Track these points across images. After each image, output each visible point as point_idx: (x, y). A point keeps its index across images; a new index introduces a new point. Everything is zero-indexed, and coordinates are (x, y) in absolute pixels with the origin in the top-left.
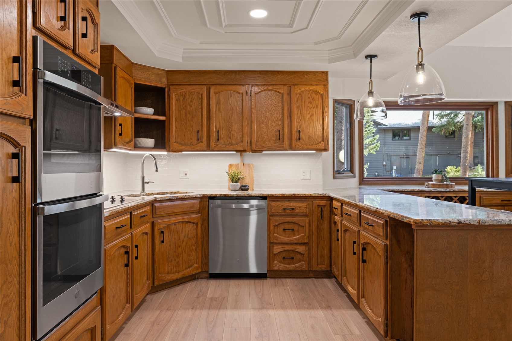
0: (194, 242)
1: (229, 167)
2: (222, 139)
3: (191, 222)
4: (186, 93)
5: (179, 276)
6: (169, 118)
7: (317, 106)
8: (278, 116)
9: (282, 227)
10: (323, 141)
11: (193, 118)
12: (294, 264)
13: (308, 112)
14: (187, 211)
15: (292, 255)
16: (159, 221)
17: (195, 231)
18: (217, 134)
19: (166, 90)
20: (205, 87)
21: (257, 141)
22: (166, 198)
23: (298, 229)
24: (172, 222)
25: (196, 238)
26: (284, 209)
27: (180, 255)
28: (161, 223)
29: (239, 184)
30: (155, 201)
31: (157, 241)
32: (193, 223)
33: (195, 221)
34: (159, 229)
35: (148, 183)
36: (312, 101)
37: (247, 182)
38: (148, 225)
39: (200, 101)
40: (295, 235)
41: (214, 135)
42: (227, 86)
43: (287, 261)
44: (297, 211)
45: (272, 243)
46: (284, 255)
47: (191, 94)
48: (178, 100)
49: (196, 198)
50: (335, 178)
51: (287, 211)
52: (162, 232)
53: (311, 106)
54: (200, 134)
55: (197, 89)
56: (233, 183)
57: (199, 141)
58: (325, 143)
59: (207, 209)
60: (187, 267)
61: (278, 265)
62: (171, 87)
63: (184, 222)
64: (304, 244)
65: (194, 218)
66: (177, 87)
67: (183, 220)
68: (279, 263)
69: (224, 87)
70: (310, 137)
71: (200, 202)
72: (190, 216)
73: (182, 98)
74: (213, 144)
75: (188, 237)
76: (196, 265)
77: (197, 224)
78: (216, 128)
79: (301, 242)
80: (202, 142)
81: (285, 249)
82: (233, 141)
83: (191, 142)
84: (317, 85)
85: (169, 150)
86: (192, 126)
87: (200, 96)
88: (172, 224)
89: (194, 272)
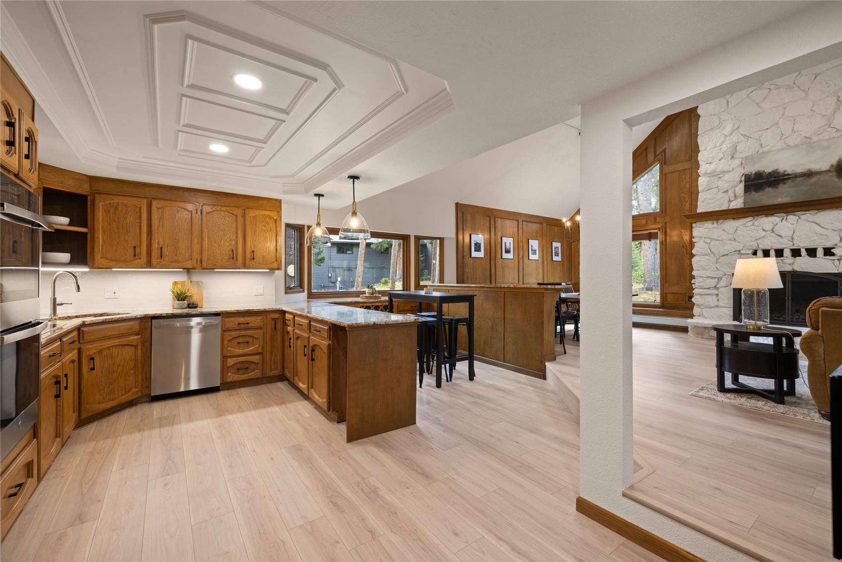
0: (132, 366)
1: (173, 285)
2: (166, 256)
3: (128, 345)
4: (118, 205)
5: (114, 403)
6: (93, 231)
7: (271, 230)
8: (231, 237)
9: (236, 341)
10: (276, 261)
11: (127, 232)
12: (248, 373)
13: (262, 234)
14: (124, 333)
15: (246, 365)
16: (88, 347)
17: (134, 353)
18: (160, 251)
19: (89, 198)
20: (145, 201)
21: (208, 259)
22: (97, 322)
23: (253, 341)
24: (104, 347)
25: (135, 361)
26: (239, 324)
27: (115, 381)
28: (91, 349)
29: (186, 302)
30: (84, 324)
31: (85, 369)
32: (132, 345)
33: (134, 343)
34: (88, 356)
35: (62, 304)
36: (266, 225)
37: (195, 299)
38: (76, 352)
39: (138, 214)
40: (249, 347)
41: (156, 252)
42: (173, 202)
43: (241, 371)
44: (251, 325)
45: (226, 356)
46: (238, 366)
47: (126, 205)
48: (106, 211)
49: (135, 319)
50: (286, 293)
51: (242, 326)
52: (92, 359)
53: (265, 229)
54: (137, 250)
55: (134, 201)
56: (178, 301)
57: (137, 257)
58: (278, 263)
59: (149, 330)
60: (124, 393)
61: (231, 377)
62: (97, 196)
63: (120, 345)
64: (258, 354)
65: (133, 340)
66: (106, 196)
67: (120, 344)
68: (233, 375)
69: (169, 202)
70: (263, 257)
71: (141, 322)
72: (128, 339)
73: (112, 210)
74: (154, 261)
75: (125, 361)
76: (134, 390)
77: (136, 347)
78: (158, 244)
79: (255, 352)
80: (140, 258)
81: (239, 361)
82: (180, 259)
83: (125, 259)
84: (271, 211)
85: (92, 267)
86: (127, 241)
87: (138, 209)
88: (105, 349)
89: (133, 397)
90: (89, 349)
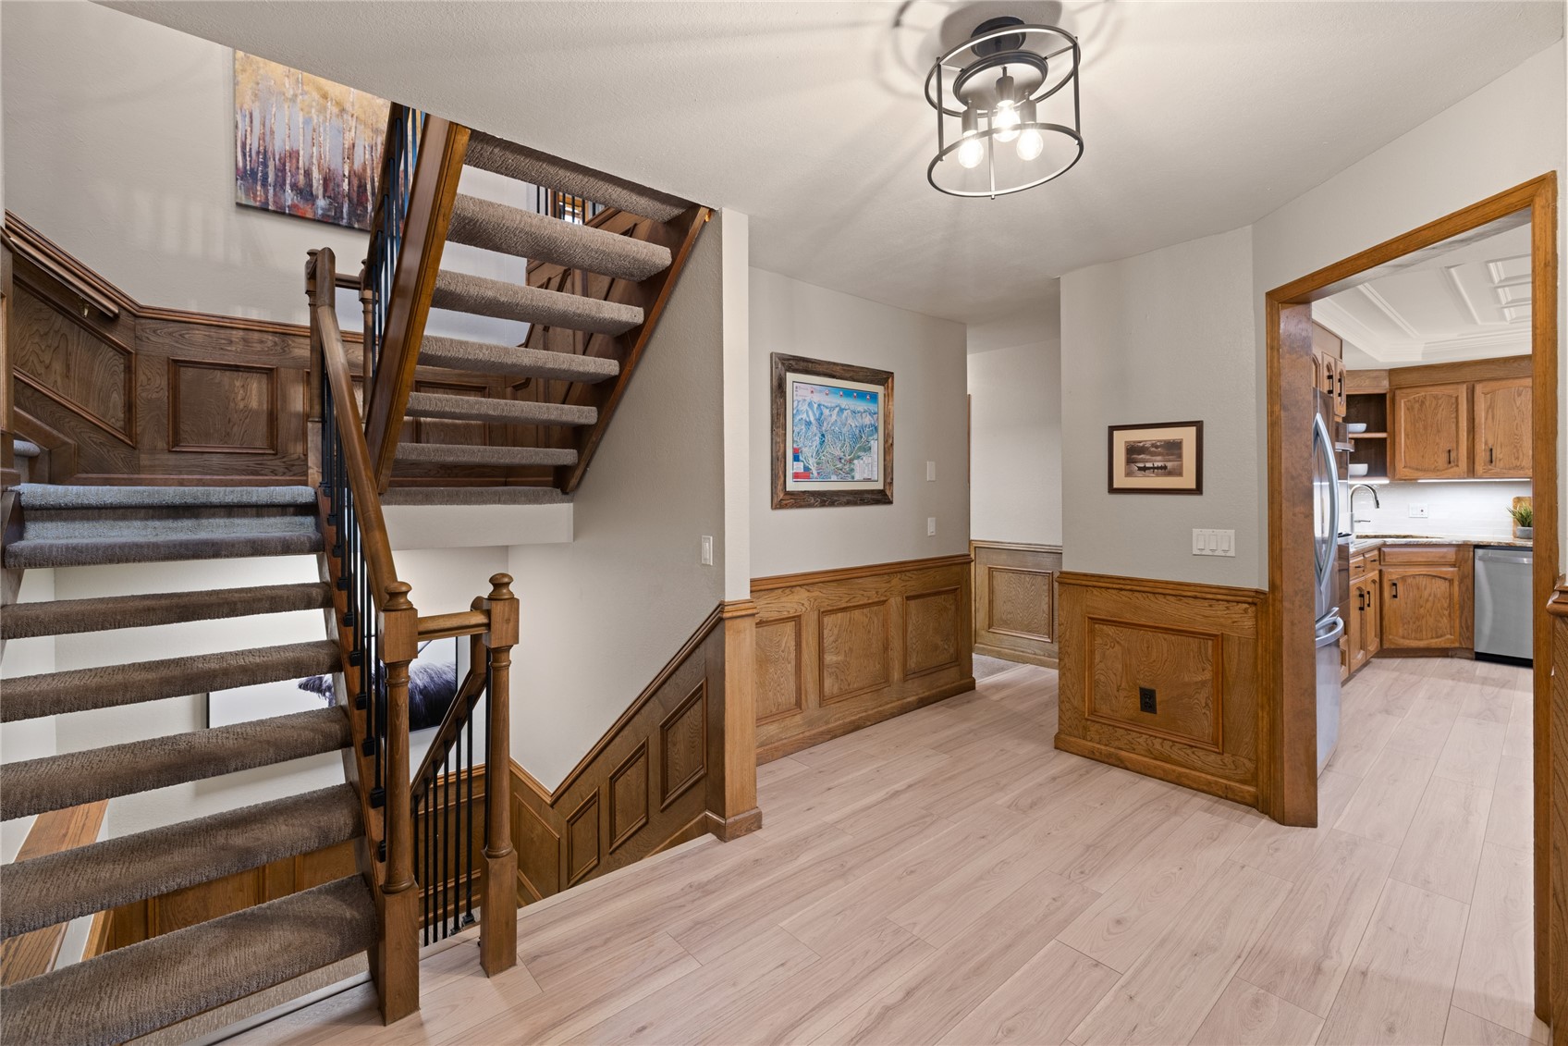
0: (1446, 605)
1: (1513, 502)
2: (1500, 460)
3: (1440, 577)
4: (1425, 398)
5: (1422, 644)
6: (1393, 435)
11: (1438, 431)
14: (1436, 562)
16: (1390, 570)
17: (1448, 590)
18: (1488, 453)
19: (1388, 396)
20: (1465, 386)
22: (1400, 543)
24: (1410, 573)
25: (1450, 600)
27: (1423, 618)
28: (1393, 573)
30: (1385, 545)
31: (1387, 595)
32: (1445, 579)
33: (1448, 576)
34: (1389, 580)
35: (1359, 521)
38: (1377, 572)
39: (1454, 406)
41: (1481, 455)
42: (1511, 381)
47: (1436, 397)
48: (1409, 409)
49: (1450, 545)
52: (1395, 584)
54: (1453, 455)
55: (1449, 390)
56: (1523, 526)
57: (1452, 464)
59: (1470, 562)
60: (1434, 636)
62: (1398, 392)
63: (1429, 576)
65: (1447, 572)
66: (1409, 391)
67: (1429, 573)
69: (1504, 382)
71: (1458, 551)
72: (1438, 569)
73: (1417, 406)
74: (1479, 468)
75: (1435, 596)
76: (1449, 636)
77: (1451, 581)
78: (1486, 444)
80: (1457, 466)
82: (1523, 464)
83: (1436, 467)
85: (1393, 478)
86: (1437, 444)
87: (1454, 400)
88: (1409, 576)
89: (1448, 645)
90: (1391, 573)
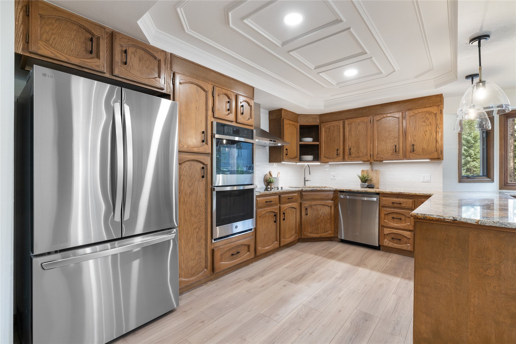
0: (329, 218)
1: (362, 172)
2: (353, 154)
3: (326, 205)
4: (330, 127)
5: (318, 236)
6: (320, 143)
7: (430, 124)
8: (395, 135)
9: (390, 216)
10: (436, 151)
11: (334, 141)
12: (401, 244)
13: (422, 129)
14: (324, 198)
15: (400, 238)
16: (305, 202)
17: (330, 211)
18: (349, 150)
19: (319, 126)
20: (342, 121)
21: (378, 154)
22: (309, 190)
23: (405, 219)
25: (331, 215)
26: (393, 203)
27: (319, 224)
29: (367, 183)
31: (303, 214)
32: (329, 206)
33: (329, 205)
34: (305, 207)
35: (308, 181)
36: (426, 120)
37: (374, 181)
38: (299, 204)
39: (339, 130)
40: (401, 223)
41: (347, 151)
42: (356, 119)
43: (395, 241)
44: (404, 205)
45: (383, 226)
46: (393, 236)
47: (334, 127)
48: (326, 132)
49: (329, 191)
51: (395, 205)
52: (307, 209)
53: (424, 124)
54: (339, 151)
55: (337, 123)
56: (362, 183)
57: (338, 155)
59: (338, 199)
60: (324, 232)
61: (387, 242)
62: (322, 124)
63: (322, 205)
64: (410, 231)
65: (329, 203)
66: (325, 123)
67: (321, 204)
68: (389, 242)
69: (354, 119)
70: (423, 149)
71: (334, 193)
72: (326, 202)
73: (328, 130)
74: (346, 157)
75: (324, 214)
76: (330, 232)
77: (331, 207)
78: (349, 147)
79: (406, 228)
80: (340, 156)
81: (394, 232)
82: (360, 155)
83: (334, 157)
84: (431, 107)
85: (321, 162)
86: (334, 147)
87: (339, 127)
88: (314, 205)
89: (329, 236)
90: (305, 204)
